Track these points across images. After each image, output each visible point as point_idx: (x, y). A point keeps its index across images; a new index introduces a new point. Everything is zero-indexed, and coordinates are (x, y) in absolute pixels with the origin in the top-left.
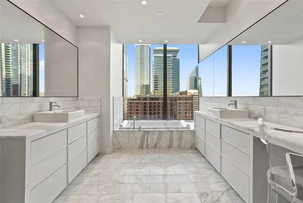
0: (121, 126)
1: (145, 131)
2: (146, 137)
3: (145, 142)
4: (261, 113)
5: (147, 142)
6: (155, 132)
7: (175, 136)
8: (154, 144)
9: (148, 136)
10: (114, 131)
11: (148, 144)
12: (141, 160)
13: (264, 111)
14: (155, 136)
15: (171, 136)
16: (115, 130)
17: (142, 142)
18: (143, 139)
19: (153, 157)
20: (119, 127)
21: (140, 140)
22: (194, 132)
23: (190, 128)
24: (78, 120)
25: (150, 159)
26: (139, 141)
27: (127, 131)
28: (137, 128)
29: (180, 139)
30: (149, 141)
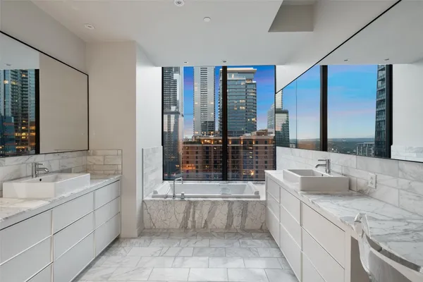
0: (155, 192)
1: (190, 202)
2: (192, 210)
3: (191, 219)
4: (369, 185)
5: (193, 218)
6: (205, 203)
7: (237, 210)
8: (204, 222)
9: (194, 209)
10: (143, 201)
11: (194, 221)
12: (180, 251)
13: (374, 182)
14: (206, 209)
15: (230, 210)
16: (145, 199)
17: (186, 219)
18: (187, 212)
19: (199, 244)
20: (152, 194)
21: (182, 215)
22: (265, 204)
23: (259, 197)
24: (75, 191)
25: (194, 248)
26: (181, 217)
27: (163, 201)
28: (178, 197)
29: (244, 214)
30: (197, 216)
